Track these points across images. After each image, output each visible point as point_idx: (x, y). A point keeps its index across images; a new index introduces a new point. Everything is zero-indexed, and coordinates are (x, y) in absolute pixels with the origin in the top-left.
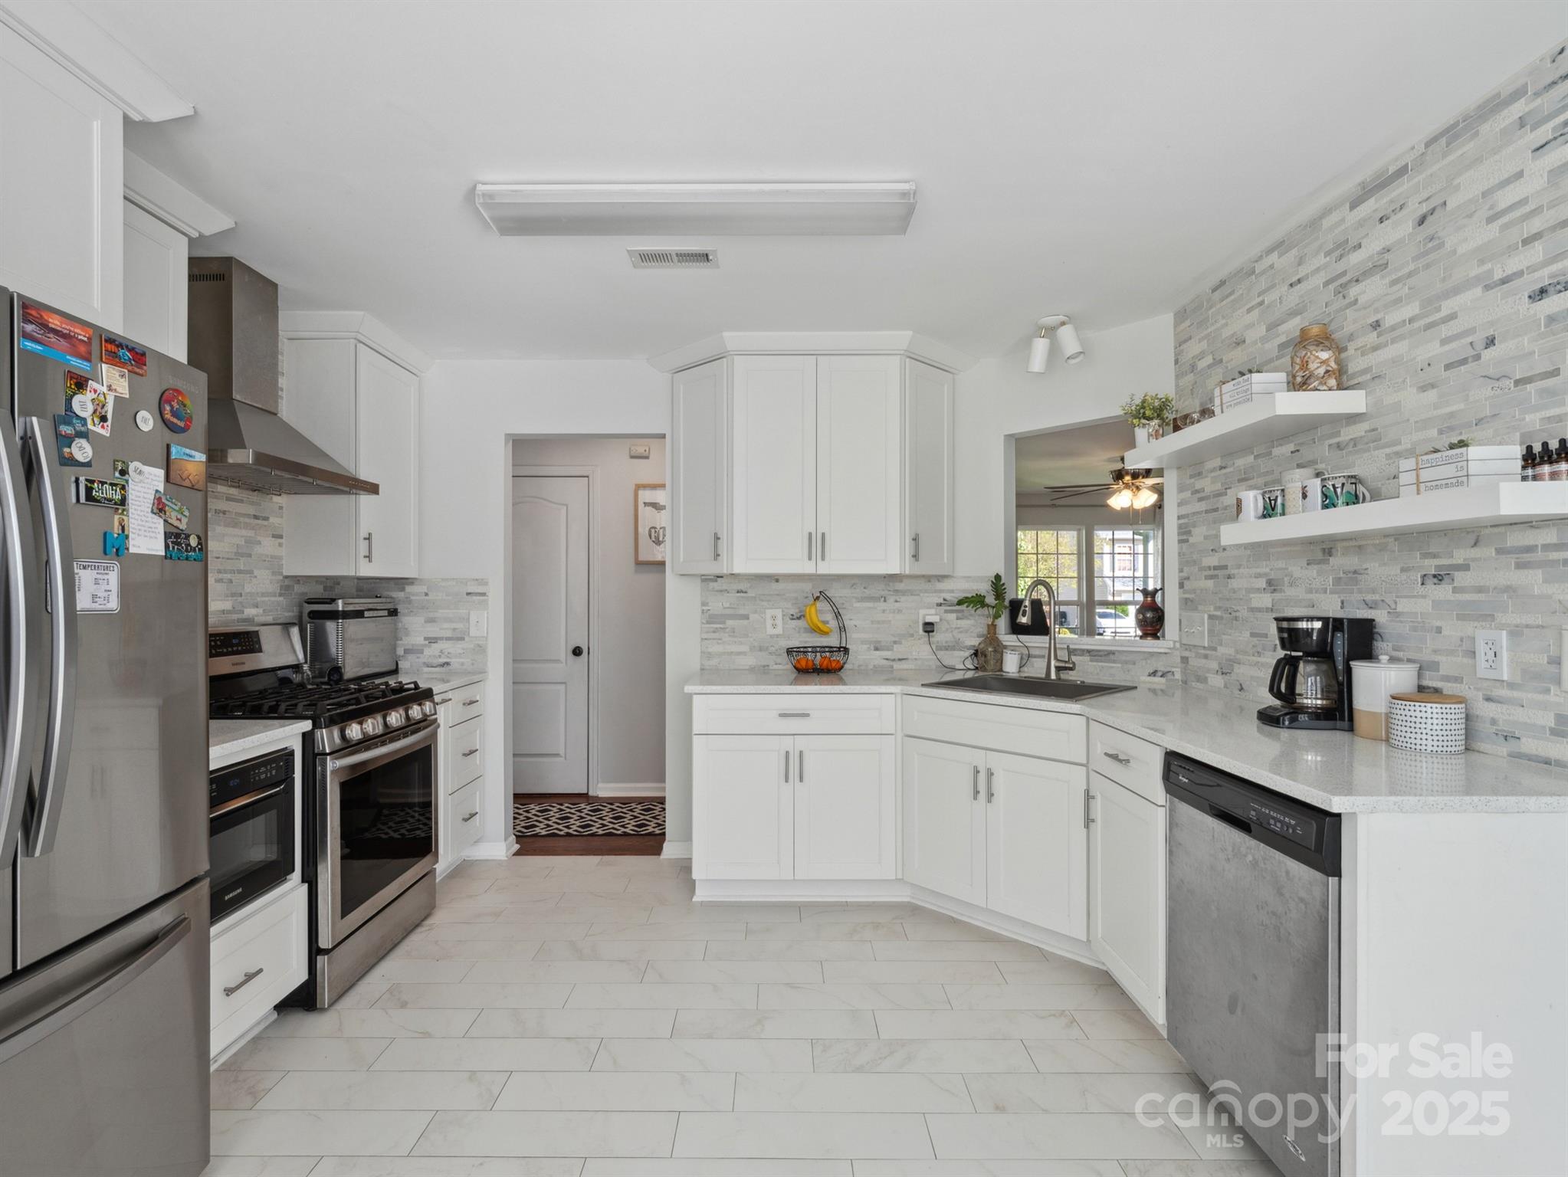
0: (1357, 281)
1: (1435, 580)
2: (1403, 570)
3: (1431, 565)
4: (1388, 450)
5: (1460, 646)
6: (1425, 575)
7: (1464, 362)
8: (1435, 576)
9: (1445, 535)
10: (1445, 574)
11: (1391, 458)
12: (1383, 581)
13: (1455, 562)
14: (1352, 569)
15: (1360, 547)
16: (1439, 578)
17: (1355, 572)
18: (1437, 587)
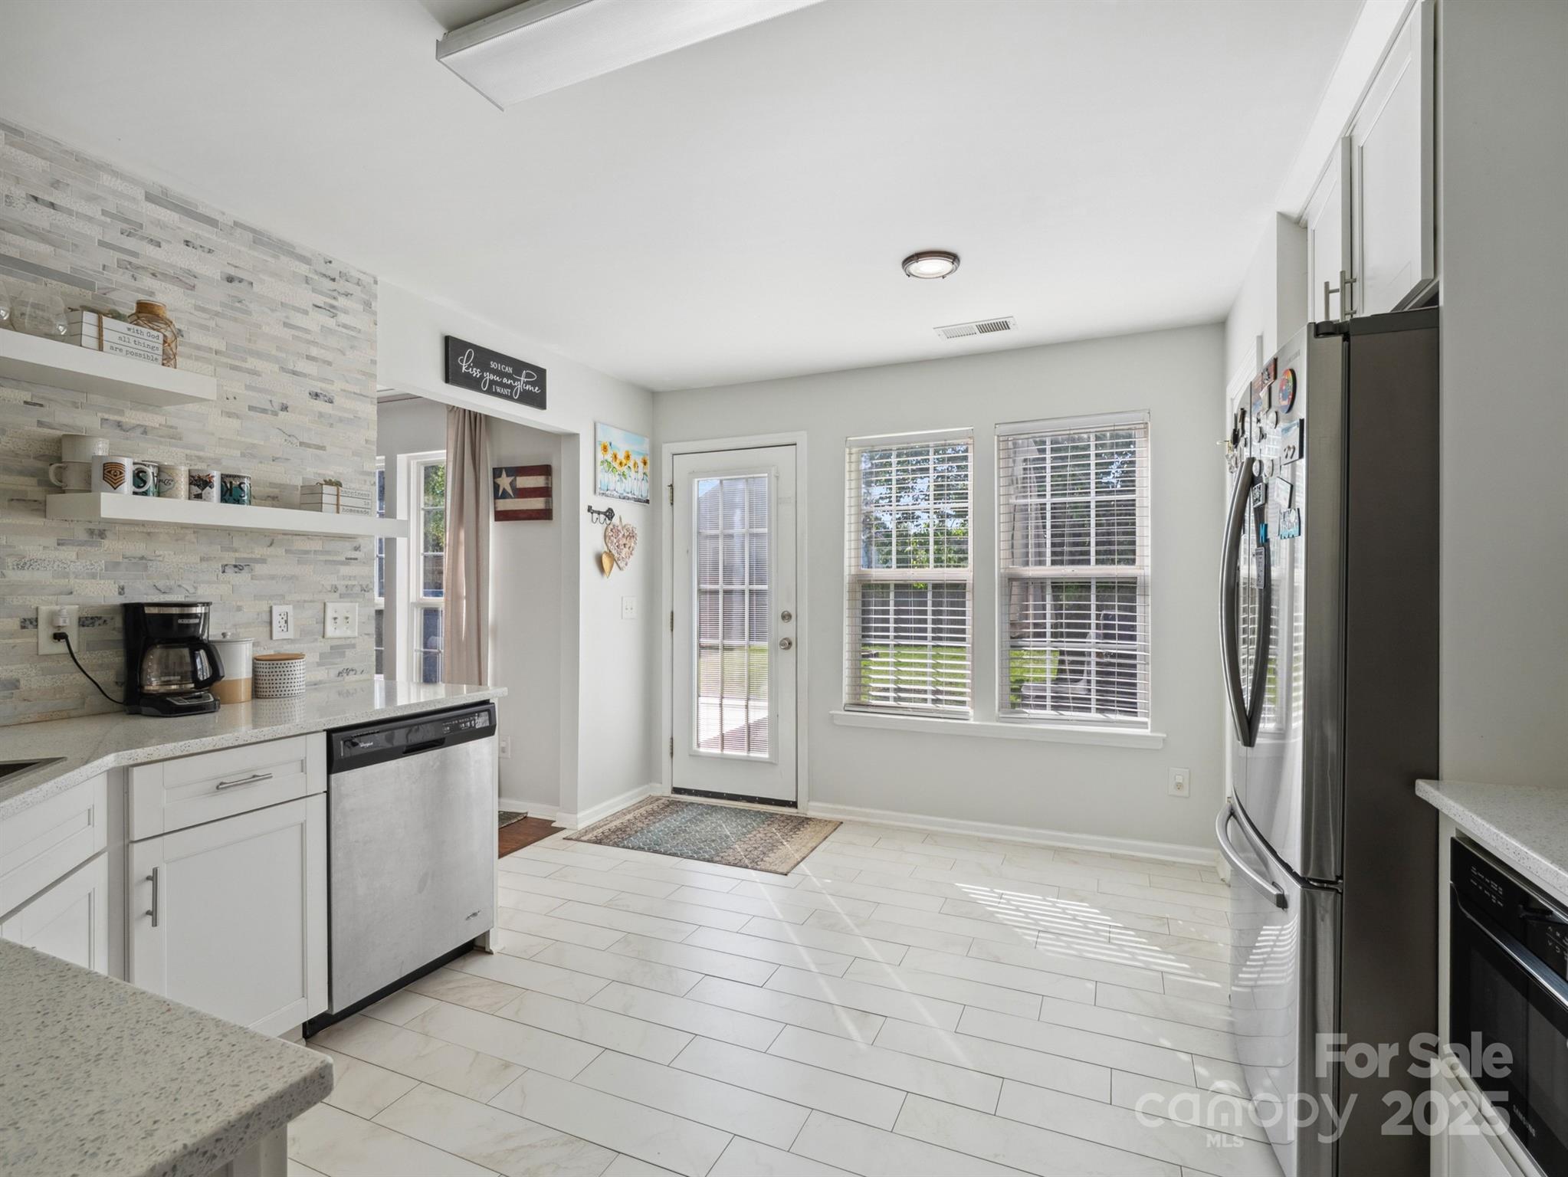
0: (154, 275)
1: (236, 569)
2: (202, 559)
3: (230, 558)
4: (188, 452)
5: (257, 619)
6: (226, 565)
7: (264, 411)
8: (235, 566)
9: (246, 535)
10: (246, 565)
11: (191, 460)
12: (181, 568)
13: (254, 556)
14: (140, 556)
15: (149, 534)
16: (238, 568)
17: (142, 558)
18: (238, 574)
